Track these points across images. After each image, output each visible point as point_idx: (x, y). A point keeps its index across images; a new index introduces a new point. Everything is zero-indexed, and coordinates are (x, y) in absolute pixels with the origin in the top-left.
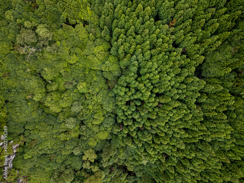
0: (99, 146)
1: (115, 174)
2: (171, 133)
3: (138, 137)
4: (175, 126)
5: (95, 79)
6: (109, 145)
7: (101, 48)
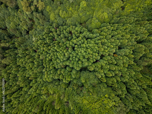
0: (46, 13)
1: (28, 21)
2: (50, 52)
3: (49, 36)
4: (54, 54)
5: (88, 13)
6: (46, 20)
7: (106, 17)
